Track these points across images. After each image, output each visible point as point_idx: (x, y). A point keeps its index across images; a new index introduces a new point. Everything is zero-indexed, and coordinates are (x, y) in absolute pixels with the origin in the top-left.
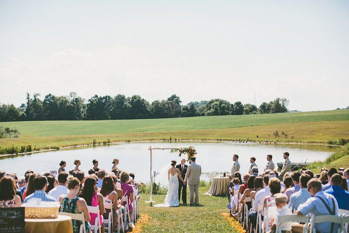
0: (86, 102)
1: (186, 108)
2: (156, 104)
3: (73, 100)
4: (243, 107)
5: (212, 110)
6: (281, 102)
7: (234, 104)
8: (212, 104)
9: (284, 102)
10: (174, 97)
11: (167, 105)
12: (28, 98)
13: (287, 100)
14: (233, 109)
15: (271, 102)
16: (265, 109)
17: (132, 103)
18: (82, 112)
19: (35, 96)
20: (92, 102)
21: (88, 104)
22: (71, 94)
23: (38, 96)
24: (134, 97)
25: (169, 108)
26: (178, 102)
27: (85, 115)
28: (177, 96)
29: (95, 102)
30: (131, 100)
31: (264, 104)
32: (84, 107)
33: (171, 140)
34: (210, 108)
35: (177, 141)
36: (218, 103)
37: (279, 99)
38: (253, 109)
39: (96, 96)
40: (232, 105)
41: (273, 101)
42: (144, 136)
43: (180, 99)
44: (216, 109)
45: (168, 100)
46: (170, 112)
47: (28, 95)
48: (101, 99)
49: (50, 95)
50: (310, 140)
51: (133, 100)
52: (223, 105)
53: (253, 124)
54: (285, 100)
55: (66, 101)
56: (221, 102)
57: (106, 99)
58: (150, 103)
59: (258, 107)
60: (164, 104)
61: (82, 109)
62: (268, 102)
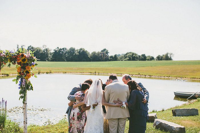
0: (52, 51)
1: (111, 57)
2: (94, 53)
3: (45, 50)
4: (146, 57)
5: (128, 58)
6: (169, 55)
7: (140, 55)
8: (128, 55)
9: (171, 55)
10: (105, 50)
11: (100, 55)
12: (18, 48)
13: (173, 54)
14: (140, 58)
15: (163, 55)
16: (159, 58)
17: (79, 52)
18: (50, 57)
19: (22, 47)
20: (56, 51)
21: (53, 53)
22: (43, 46)
23: (23, 46)
24: (81, 49)
25: (102, 56)
26: (107, 53)
27: (51, 59)
28: (107, 49)
29: (57, 51)
30: (79, 51)
31: (159, 56)
32: (51, 54)
33: (95, 73)
34: (126, 57)
35: (100, 74)
36: (131, 54)
37: (168, 53)
38: (152, 59)
39: (58, 48)
40: (140, 56)
41: (164, 54)
42: (77, 70)
43: (108, 52)
44: (130, 58)
45: (101, 52)
46: (102, 58)
47: (18, 46)
48: (61, 49)
49: (31, 46)
50: (192, 77)
51: (80, 51)
52: (134, 56)
53: (152, 65)
54: (172, 54)
55: (40, 50)
56: (133, 54)
57: (64, 50)
58: (91, 53)
59: (155, 58)
60: (98, 54)
61: (49, 55)
62: (161, 55)
